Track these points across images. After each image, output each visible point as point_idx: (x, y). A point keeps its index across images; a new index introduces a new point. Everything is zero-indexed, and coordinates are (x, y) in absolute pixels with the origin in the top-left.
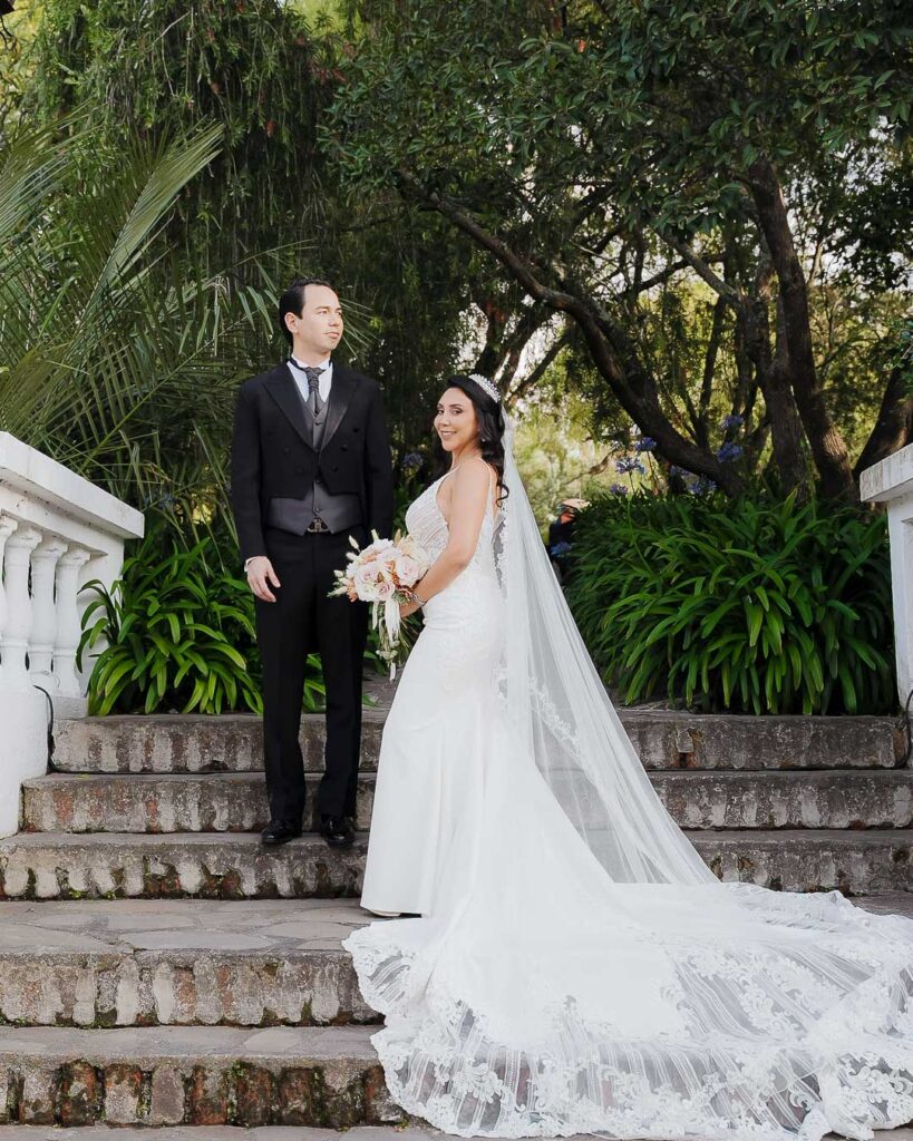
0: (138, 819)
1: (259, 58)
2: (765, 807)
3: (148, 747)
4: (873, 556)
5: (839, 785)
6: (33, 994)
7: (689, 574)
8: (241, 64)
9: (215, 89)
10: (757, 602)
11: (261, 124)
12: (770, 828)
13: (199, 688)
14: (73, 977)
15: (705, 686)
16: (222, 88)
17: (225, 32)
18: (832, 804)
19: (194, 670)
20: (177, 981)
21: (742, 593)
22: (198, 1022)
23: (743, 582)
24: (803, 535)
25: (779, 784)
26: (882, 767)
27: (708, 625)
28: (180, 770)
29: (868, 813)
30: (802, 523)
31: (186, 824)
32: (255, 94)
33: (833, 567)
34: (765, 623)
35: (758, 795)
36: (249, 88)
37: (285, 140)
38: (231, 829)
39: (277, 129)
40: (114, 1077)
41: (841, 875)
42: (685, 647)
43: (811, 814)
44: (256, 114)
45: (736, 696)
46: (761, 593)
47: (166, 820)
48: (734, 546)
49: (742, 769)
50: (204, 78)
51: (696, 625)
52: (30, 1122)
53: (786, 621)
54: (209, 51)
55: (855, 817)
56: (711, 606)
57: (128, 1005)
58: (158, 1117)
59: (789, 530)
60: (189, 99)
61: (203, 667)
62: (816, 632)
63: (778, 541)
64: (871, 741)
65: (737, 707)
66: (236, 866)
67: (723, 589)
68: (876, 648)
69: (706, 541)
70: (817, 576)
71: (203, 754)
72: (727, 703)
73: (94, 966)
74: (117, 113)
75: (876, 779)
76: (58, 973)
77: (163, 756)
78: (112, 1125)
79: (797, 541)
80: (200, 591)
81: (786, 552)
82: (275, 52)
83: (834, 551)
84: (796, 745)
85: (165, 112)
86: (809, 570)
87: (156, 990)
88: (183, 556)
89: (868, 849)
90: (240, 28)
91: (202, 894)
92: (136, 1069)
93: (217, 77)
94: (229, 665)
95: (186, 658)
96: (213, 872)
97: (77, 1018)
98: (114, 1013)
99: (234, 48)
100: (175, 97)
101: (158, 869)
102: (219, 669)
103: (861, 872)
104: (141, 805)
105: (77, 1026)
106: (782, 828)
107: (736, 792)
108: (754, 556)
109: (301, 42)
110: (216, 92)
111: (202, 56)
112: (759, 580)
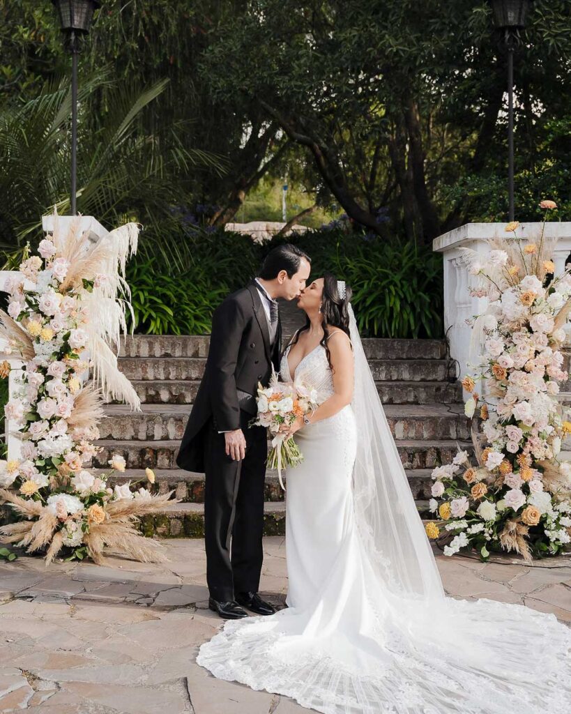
0: (139, 375)
1: (167, 25)
2: (389, 372)
3: (138, 347)
4: (437, 274)
5: (416, 365)
6: (123, 429)
7: (361, 279)
8: (158, 28)
9: (146, 38)
10: (390, 292)
11: (168, 58)
12: (390, 380)
13: (153, 324)
14: (138, 423)
15: (367, 327)
16: (149, 38)
17: (151, 11)
18: (414, 371)
19: (150, 317)
20: (176, 425)
21: (384, 288)
23: (384, 283)
24: (410, 264)
25: (394, 364)
26: (435, 359)
27: (369, 302)
28: (152, 356)
29: (428, 374)
30: (410, 259)
31: (158, 377)
32: (165, 42)
33: (422, 277)
35: (386, 368)
36: (162, 39)
37: (179, 66)
38: (176, 379)
39: (175, 61)
40: (161, 453)
41: (415, 397)
42: (359, 310)
43: (406, 376)
44: (165, 54)
45: (380, 330)
46: (392, 288)
47: (150, 375)
48: (381, 268)
49: (381, 359)
50: (141, 34)
51: (364, 301)
52: (131, 468)
53: (401, 300)
54: (143, 20)
55: (423, 377)
56: (370, 293)
57: (158, 433)
59: (405, 261)
60: (136, 46)
61: (154, 315)
62: (412, 305)
63: (399, 267)
64: (431, 348)
65: (380, 335)
66: (183, 391)
67: (376, 286)
68: (437, 312)
69: (369, 265)
70: (415, 282)
71: (161, 349)
72: (376, 333)
73: (146, 419)
74: (98, 50)
75: (431, 362)
76: (133, 422)
77: (144, 351)
78: (160, 469)
79: (408, 266)
80: (150, 281)
81: (404, 270)
82: (175, 23)
83: (422, 271)
85: (122, 50)
86: (412, 280)
87: (168, 428)
88: (139, 266)
89: (425, 387)
90: (160, 9)
91: (169, 402)
92: (168, 450)
93: (147, 34)
94: (165, 313)
95: (146, 311)
96: (174, 394)
97: (140, 438)
98: (153, 436)
99: (155, 19)
100: (128, 43)
101: (152, 392)
102: (160, 315)
103: (423, 396)
104: (140, 369)
105: (140, 440)
106: (395, 381)
107: (378, 367)
108: (390, 272)
109: (186, 16)
110: (147, 41)
111: (141, 23)
112: (391, 282)
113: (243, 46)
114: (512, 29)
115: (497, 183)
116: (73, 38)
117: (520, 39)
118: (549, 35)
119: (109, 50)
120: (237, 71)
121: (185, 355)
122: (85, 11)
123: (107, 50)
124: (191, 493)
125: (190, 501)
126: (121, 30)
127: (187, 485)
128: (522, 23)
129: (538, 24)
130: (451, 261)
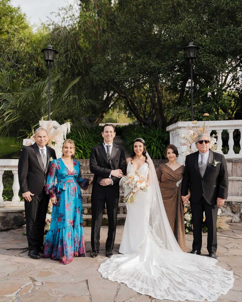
1: (80, 59)
4: (168, 138)
8: (77, 61)
9: (73, 64)
10: (153, 144)
17: (74, 55)
21: (151, 143)
22: (86, 193)
23: (151, 141)
24: (159, 135)
30: (159, 133)
33: (163, 139)
34: (154, 147)
36: (78, 64)
37: (84, 73)
39: (82, 71)
44: (79, 69)
46: (153, 143)
48: (150, 136)
50: (71, 63)
53: (156, 147)
54: (72, 58)
58: (84, 203)
59: (157, 134)
60: (70, 66)
62: (160, 149)
63: (155, 136)
69: (146, 136)
70: (160, 141)
74: (58, 68)
79: (158, 136)
81: (157, 137)
82: (82, 59)
83: (163, 137)
84: (157, 163)
85: (65, 68)
88: (72, 137)
90: (77, 55)
93: (73, 63)
94: (80, 152)
99: (76, 58)
100: (67, 65)
102: (78, 153)
108: (152, 138)
109: (86, 57)
110: (73, 65)
111: (71, 59)
112: (153, 141)
113: (104, 66)
114: (192, 58)
115: (187, 109)
116: (49, 63)
117: (195, 62)
118: (204, 60)
119: (61, 68)
120: (102, 74)
121: (86, 165)
122: (52, 54)
123: (60, 68)
124: (89, 212)
125: (88, 214)
126: (65, 61)
127: (87, 209)
128: (195, 56)
129: (200, 57)
130: (172, 134)
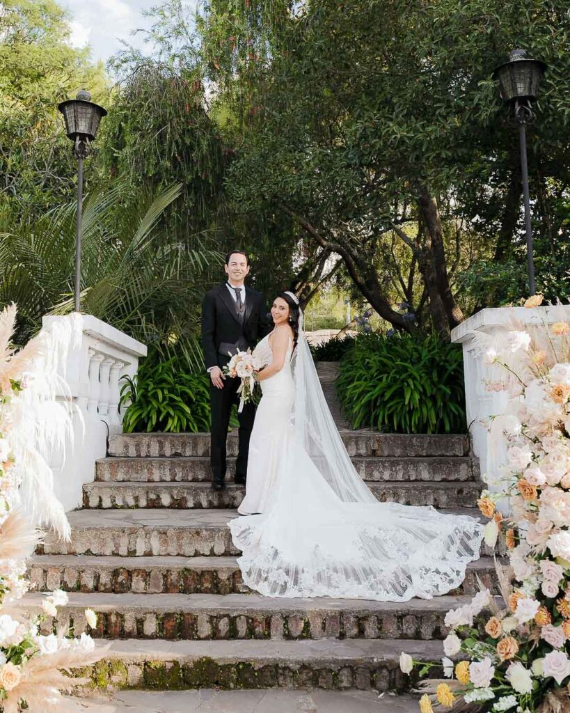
0: (144, 476)
1: (198, 145)
2: (406, 472)
3: (149, 446)
4: (457, 366)
5: (437, 463)
6: (103, 543)
7: (381, 373)
8: (191, 148)
9: (179, 158)
10: (409, 385)
11: (200, 174)
12: (408, 481)
13: (170, 421)
14: (119, 536)
15: (386, 421)
16: (182, 158)
17: (184, 134)
18: (434, 471)
19: (168, 415)
20: (160, 538)
21: (403, 381)
22: (169, 555)
23: (404, 376)
24: (430, 357)
25: (412, 462)
26: (458, 456)
27: (388, 395)
28: (162, 456)
29: (449, 474)
30: (430, 352)
31: (165, 478)
32: (197, 161)
33: (442, 370)
34: (412, 394)
35: (403, 467)
36: (194, 158)
37: (210, 181)
38: (183, 480)
39: (207, 176)
40: (136, 574)
41: (435, 500)
42: (378, 404)
43: (425, 475)
44: (197, 170)
45: (399, 426)
46: (410, 381)
47: (156, 477)
48: (401, 361)
49: (399, 457)
50: (174, 154)
51: (382, 395)
52: (102, 592)
53: (420, 394)
54: (177, 142)
55: (444, 476)
56: (389, 387)
57: (141, 548)
58: (152, 590)
59: (424, 354)
60: (168, 164)
61: (172, 412)
62: (433, 398)
63: (419, 359)
64: (453, 445)
65: (400, 430)
66: (185, 495)
67: (395, 380)
68: (459, 405)
69: (389, 358)
70: (435, 375)
71: (172, 449)
72: (396, 428)
73: (127, 532)
74: (136, 170)
75: (452, 460)
76: (113, 535)
77: (155, 450)
78: (134, 593)
79: (427, 358)
80: (171, 379)
81: (423, 363)
82: (206, 143)
83: (442, 364)
84: (422, 447)
85: (157, 169)
86: (432, 372)
87: (152, 542)
88: (163, 365)
89: (446, 489)
90: (191, 132)
91: (171, 507)
92: (144, 571)
93: (180, 154)
94: (183, 412)
95: (165, 408)
96: (175, 498)
97: (120, 553)
98: (135, 551)
99: (188, 141)
100: (162, 162)
101: (153, 496)
102: (178, 413)
103: (443, 499)
104: (146, 470)
105: (121, 556)
106: (413, 481)
107: (394, 466)
108: (410, 366)
109: (217, 137)
110: (179, 160)
111: (174, 144)
112: (410, 376)
114: (523, 100)
115: (516, 268)
117: (532, 110)
118: (563, 105)
119: (146, 170)
120: (256, 179)
121: (195, 454)
123: (144, 170)
124: (161, 627)
125: (161, 638)
126: (155, 153)
127: (157, 618)
128: (533, 94)
129: (550, 95)
130: (470, 352)
